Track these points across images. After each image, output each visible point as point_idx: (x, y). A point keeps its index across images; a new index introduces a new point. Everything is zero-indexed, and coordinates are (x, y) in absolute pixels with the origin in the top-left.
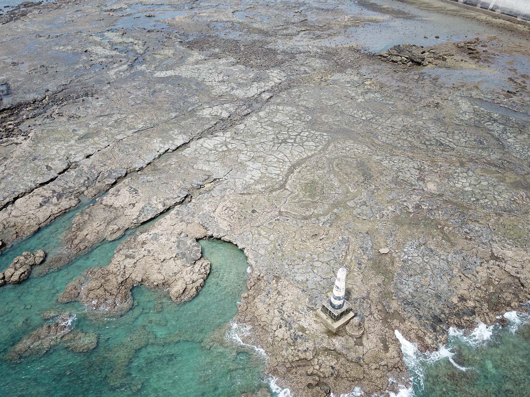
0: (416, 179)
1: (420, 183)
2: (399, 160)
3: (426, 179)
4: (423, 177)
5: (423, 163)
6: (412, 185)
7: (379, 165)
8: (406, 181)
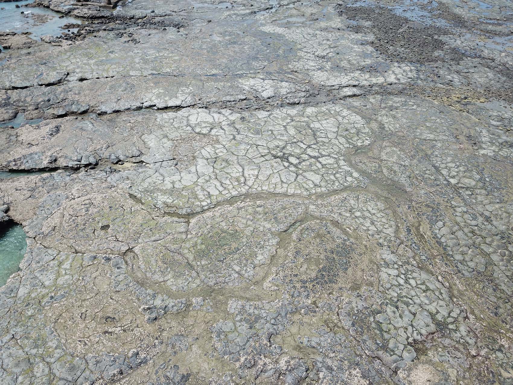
0: (410, 340)
1: (406, 355)
2: (423, 283)
3: (430, 353)
4: (428, 345)
5: (466, 318)
6: (385, 347)
7: (372, 269)
8: (381, 330)
